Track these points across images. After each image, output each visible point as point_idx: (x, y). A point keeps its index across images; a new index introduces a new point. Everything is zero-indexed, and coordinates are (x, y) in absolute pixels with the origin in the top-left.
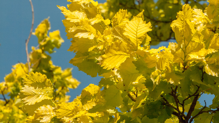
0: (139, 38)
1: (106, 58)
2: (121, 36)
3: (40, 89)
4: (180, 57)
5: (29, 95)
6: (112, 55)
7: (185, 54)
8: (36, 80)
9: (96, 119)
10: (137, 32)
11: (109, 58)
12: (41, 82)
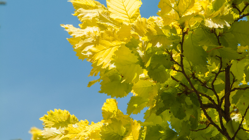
0: (131, 18)
1: (97, 53)
2: (112, 21)
3: (63, 128)
4: (174, 19)
5: (49, 138)
6: (106, 48)
7: (179, 14)
8: (59, 120)
9: (103, 130)
10: (126, 11)
11: (103, 53)
12: (64, 121)
